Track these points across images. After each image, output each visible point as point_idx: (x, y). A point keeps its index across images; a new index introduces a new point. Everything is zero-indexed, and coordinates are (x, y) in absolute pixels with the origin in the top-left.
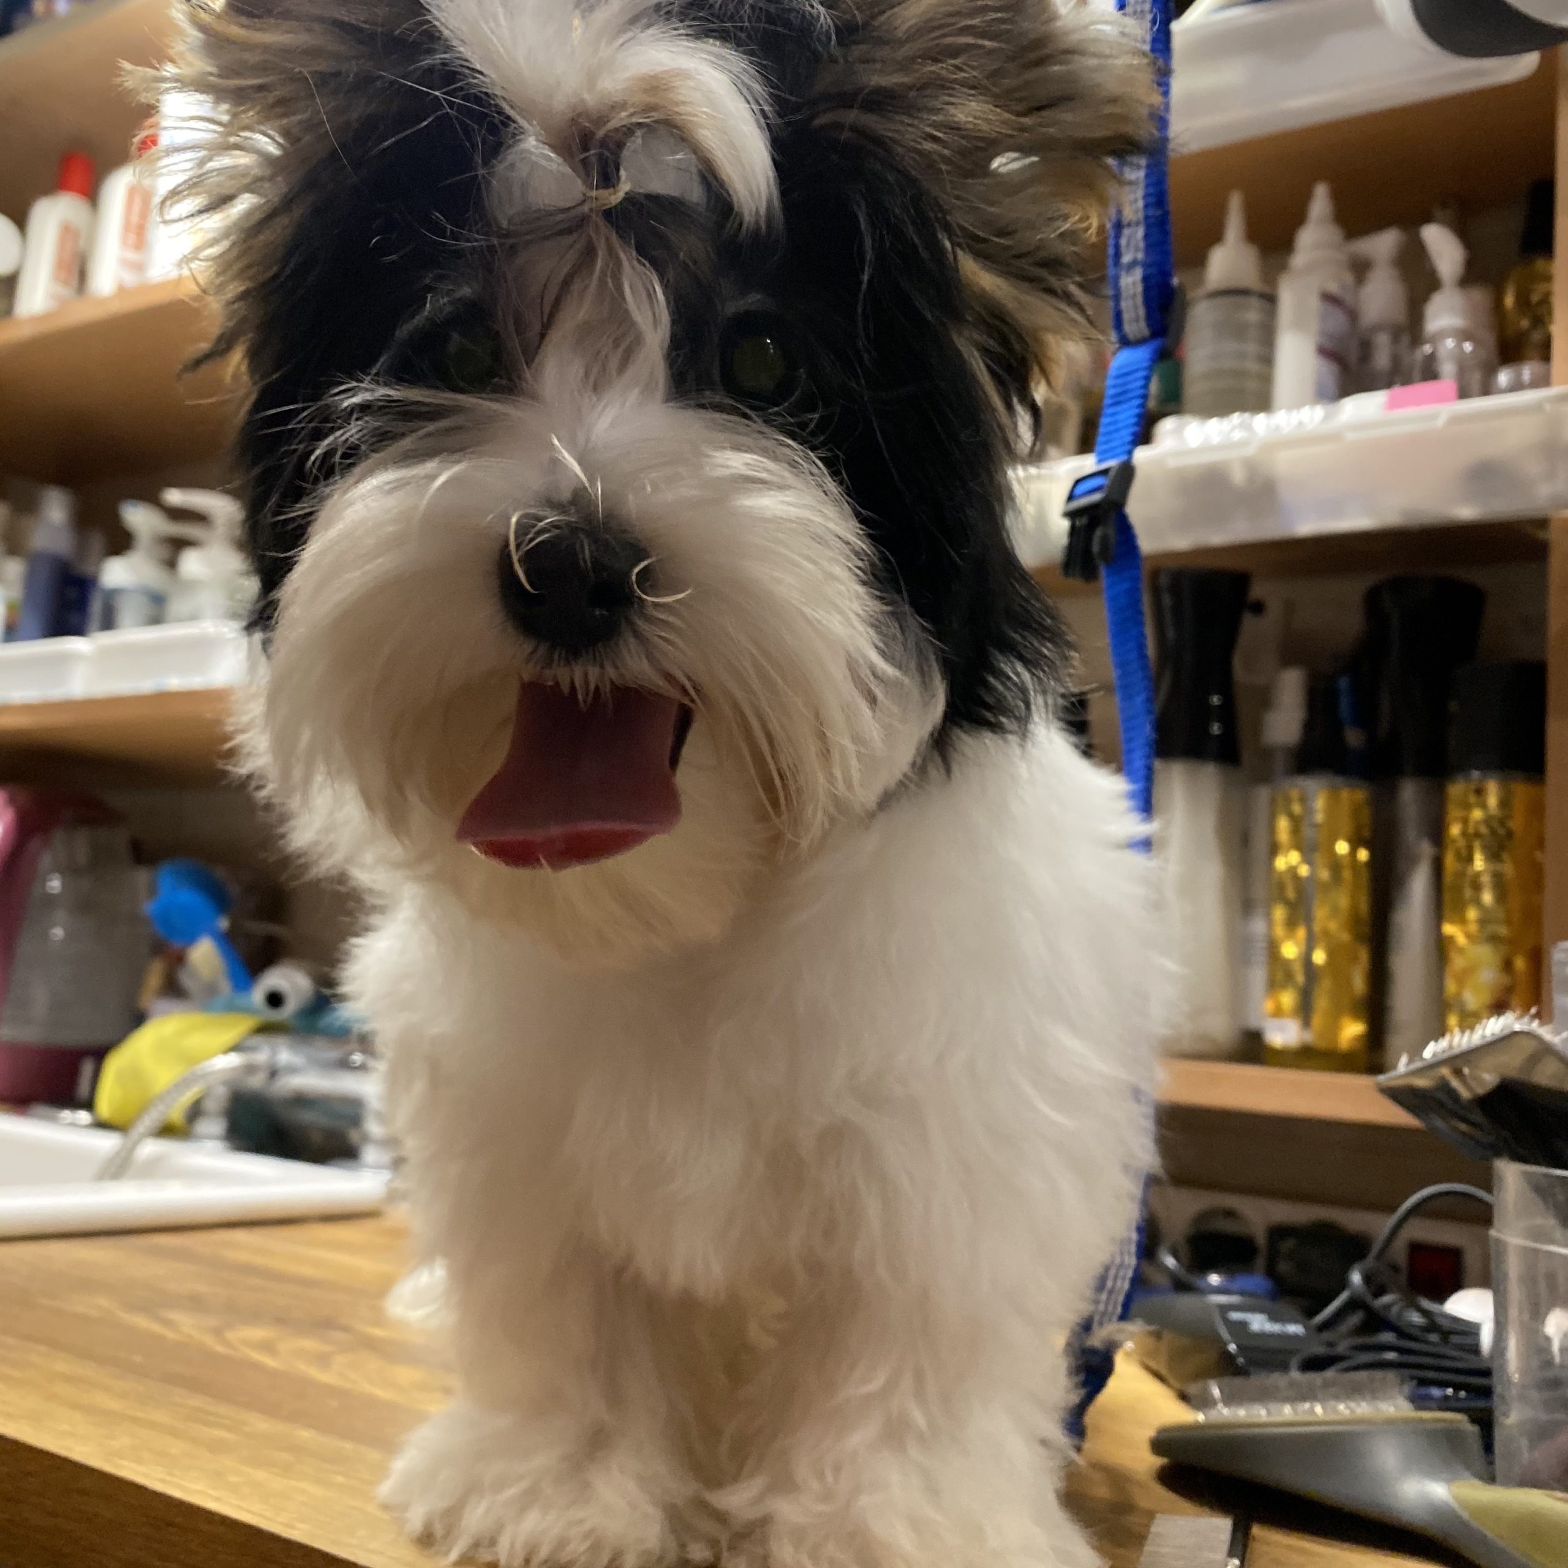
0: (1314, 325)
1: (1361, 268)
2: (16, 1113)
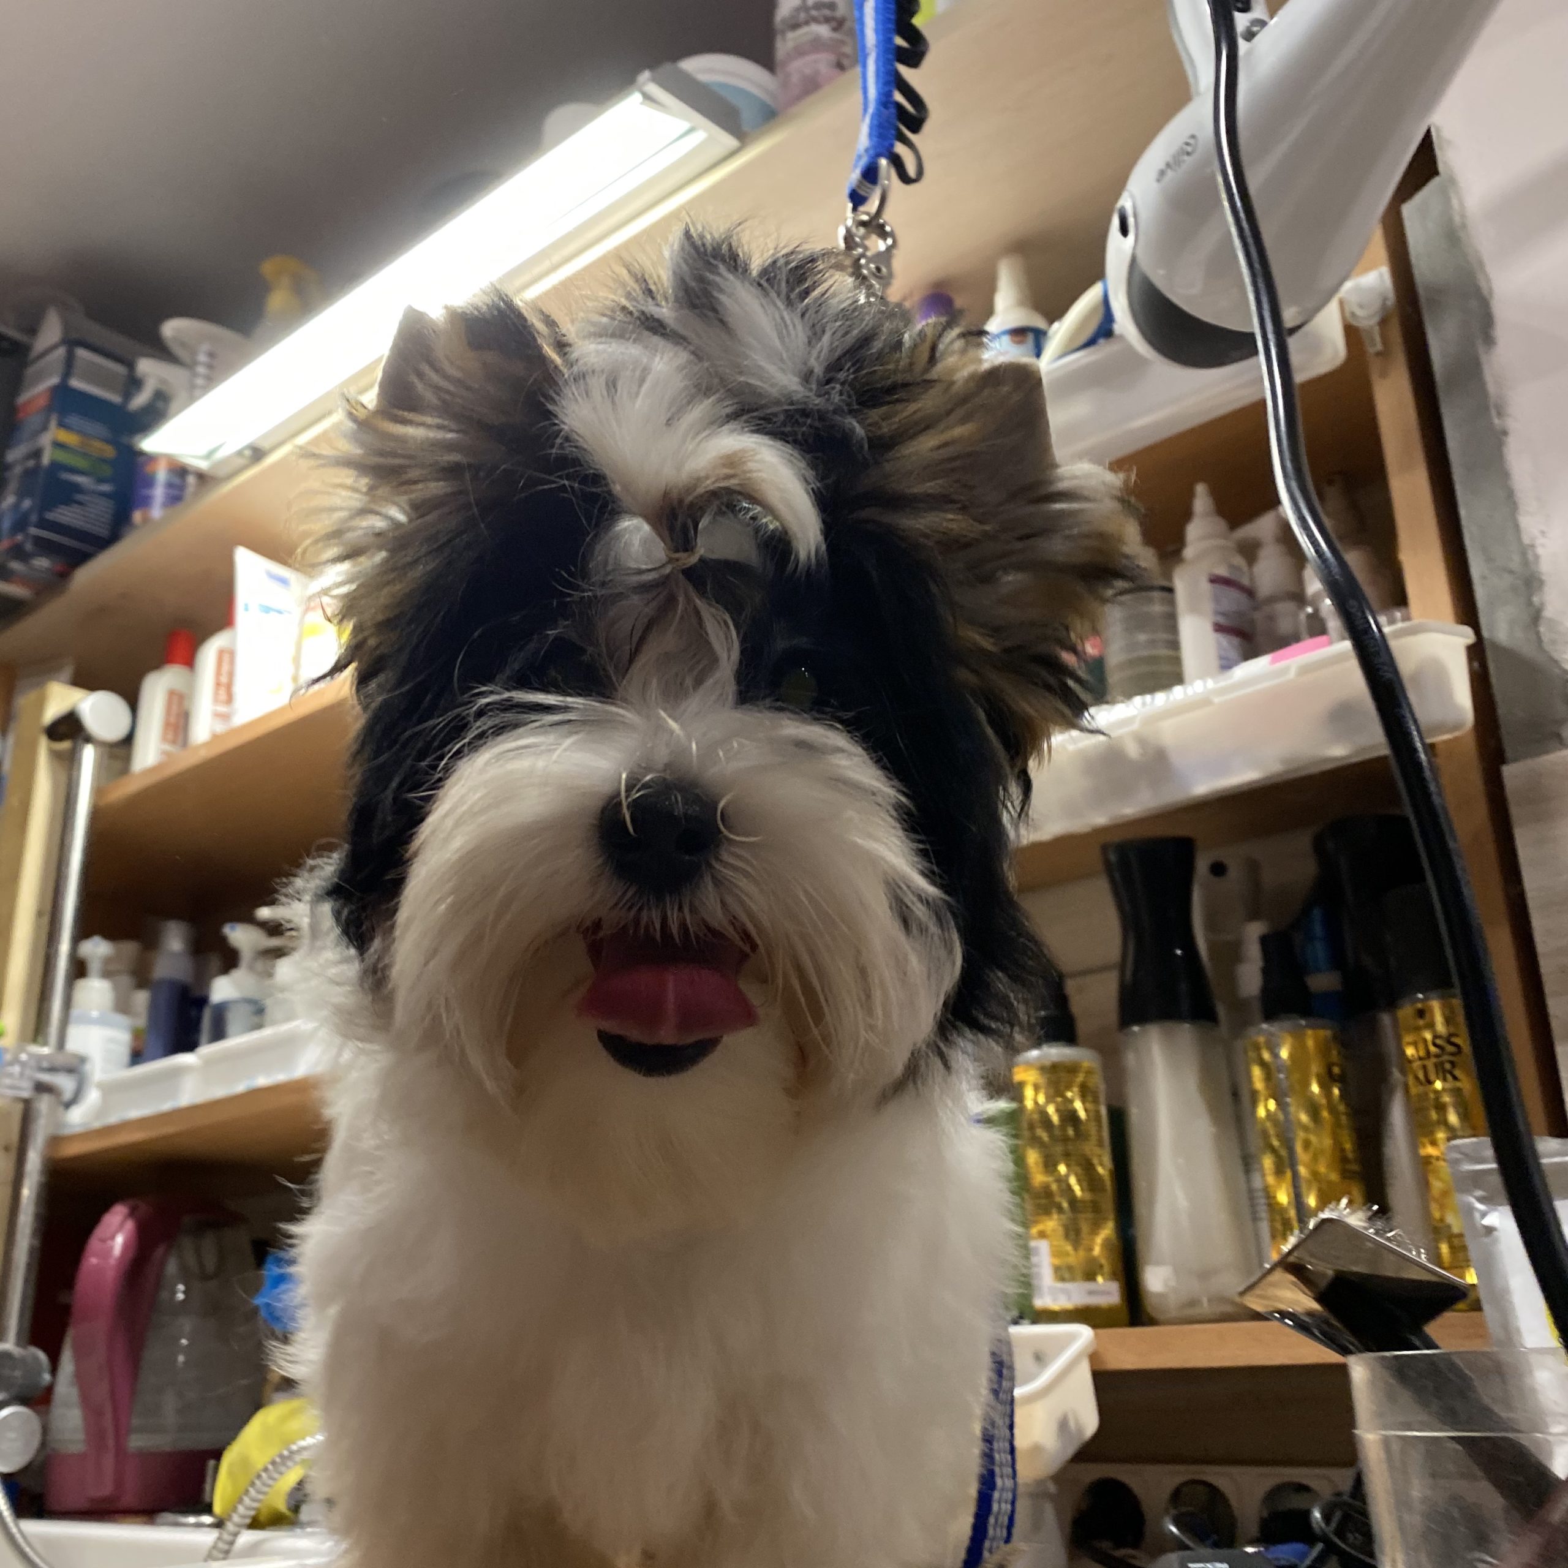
0: (1208, 606)
1: (1250, 551)
2: (146, 1523)
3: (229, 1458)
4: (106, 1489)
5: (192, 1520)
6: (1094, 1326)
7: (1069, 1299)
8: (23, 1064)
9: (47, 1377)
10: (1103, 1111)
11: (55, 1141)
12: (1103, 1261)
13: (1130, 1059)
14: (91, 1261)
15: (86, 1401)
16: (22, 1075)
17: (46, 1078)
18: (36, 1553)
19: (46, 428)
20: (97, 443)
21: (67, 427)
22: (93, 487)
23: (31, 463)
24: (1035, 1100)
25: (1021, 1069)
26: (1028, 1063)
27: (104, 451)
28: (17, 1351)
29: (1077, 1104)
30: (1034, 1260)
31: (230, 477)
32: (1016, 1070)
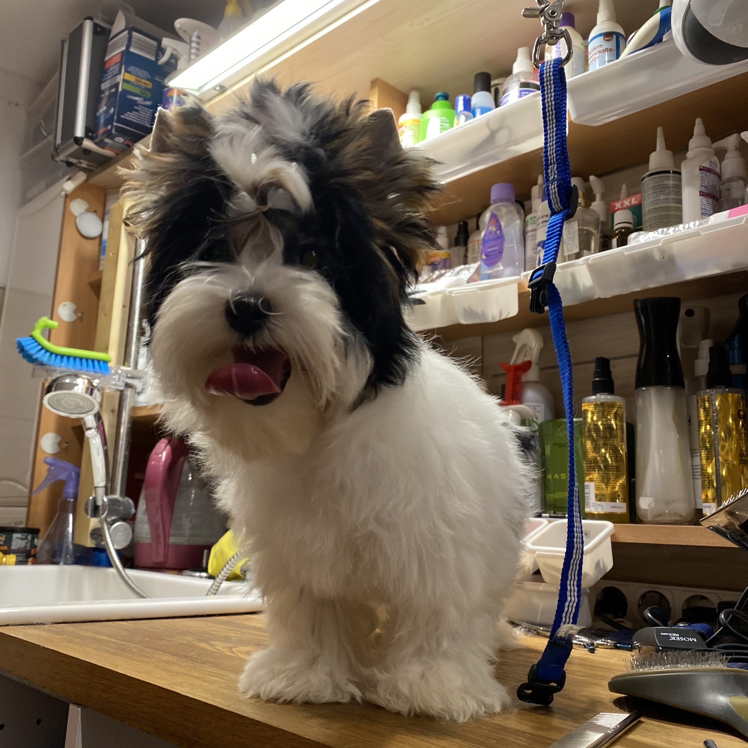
0: (698, 183)
1: (721, 154)
2: (178, 574)
3: (214, 550)
4: (160, 559)
5: (198, 574)
6: (613, 523)
7: (603, 509)
8: (120, 375)
9: (133, 510)
10: (625, 425)
11: (134, 409)
12: (619, 493)
13: (640, 402)
14: (152, 463)
15: (151, 521)
16: (119, 379)
17: (129, 381)
18: (133, 583)
19: (120, 73)
20: (143, 81)
21: (130, 72)
22: (143, 103)
23: (113, 90)
24: (592, 419)
25: (586, 404)
26: (589, 402)
27: (147, 84)
28: (121, 499)
29: (613, 422)
30: (586, 491)
31: (210, 100)
32: (583, 404)
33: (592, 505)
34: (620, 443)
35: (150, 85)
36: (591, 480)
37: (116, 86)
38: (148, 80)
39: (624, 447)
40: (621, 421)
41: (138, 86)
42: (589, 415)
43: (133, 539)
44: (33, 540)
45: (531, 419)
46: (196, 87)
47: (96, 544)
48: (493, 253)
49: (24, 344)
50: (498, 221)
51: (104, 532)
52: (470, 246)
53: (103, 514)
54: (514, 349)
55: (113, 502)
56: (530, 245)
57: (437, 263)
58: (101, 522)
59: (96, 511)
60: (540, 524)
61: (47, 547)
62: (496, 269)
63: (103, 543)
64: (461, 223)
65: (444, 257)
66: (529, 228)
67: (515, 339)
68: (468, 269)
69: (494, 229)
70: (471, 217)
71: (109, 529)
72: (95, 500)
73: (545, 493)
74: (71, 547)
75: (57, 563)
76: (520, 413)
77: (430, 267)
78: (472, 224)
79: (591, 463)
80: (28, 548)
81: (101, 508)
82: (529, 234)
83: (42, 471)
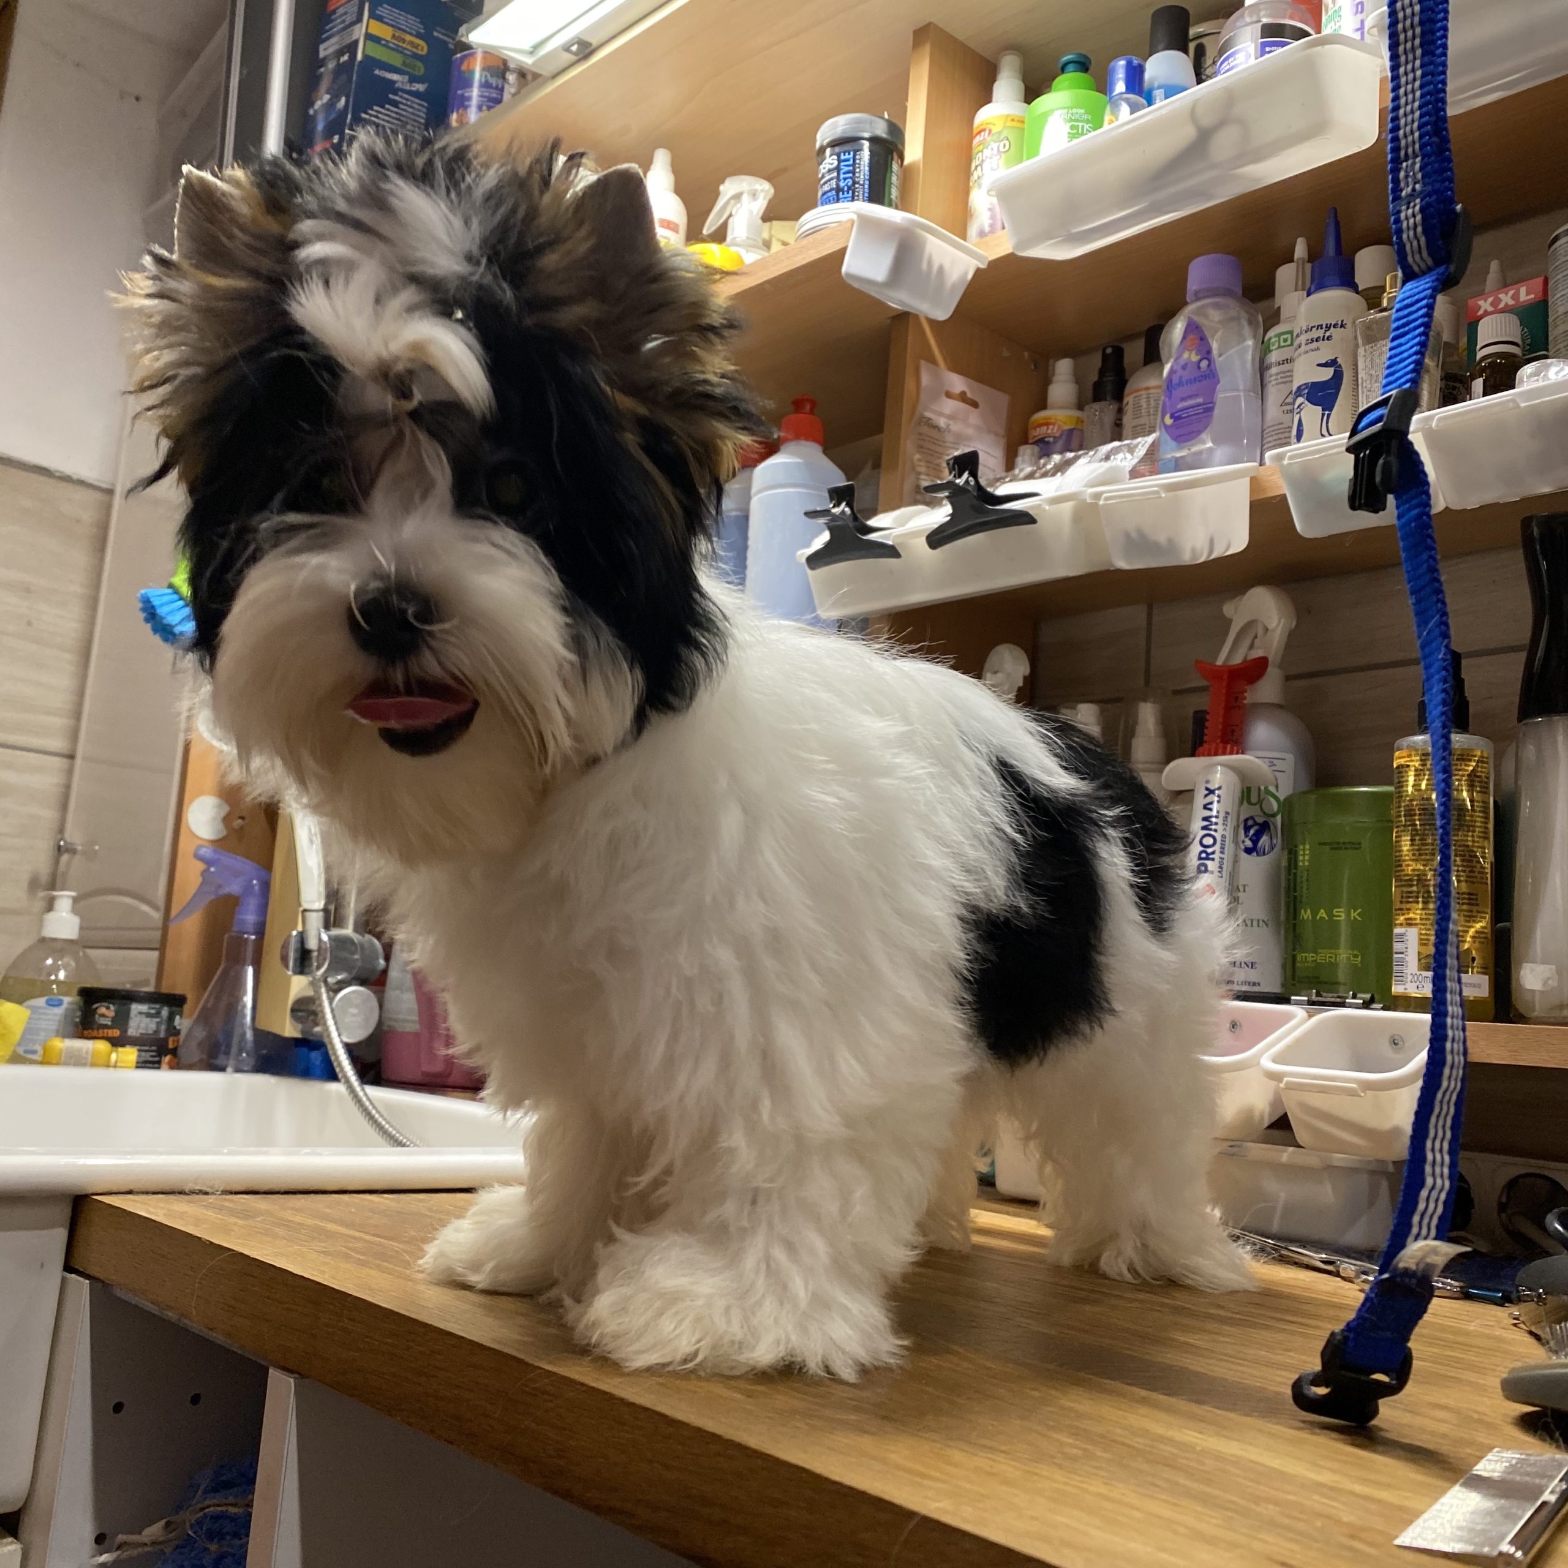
2: (472, 1099)
4: (437, 1066)
9: (382, 962)
10: (1491, 802)
12: (1475, 953)
13: (1530, 752)
15: (419, 987)
18: (381, 1116)
19: (359, 20)
20: (408, 38)
21: (380, 19)
22: (408, 87)
23: (346, 58)
24: (1416, 786)
25: (1405, 753)
26: (1412, 748)
27: (417, 46)
28: (356, 937)
29: (1465, 794)
30: (1397, 947)
31: (555, 76)
32: (1397, 754)
33: (1410, 977)
34: (1481, 842)
35: (423, 48)
36: (1409, 923)
37: (352, 47)
38: (419, 36)
39: (1489, 852)
40: (1485, 791)
41: (397, 50)
42: (1411, 779)
43: (380, 1023)
44: (171, 1018)
45: (1262, 788)
46: (527, 47)
47: (302, 1032)
48: (1192, 412)
49: (156, 602)
50: (1203, 339)
51: (321, 1005)
52: (1129, 399)
53: (318, 968)
54: (1226, 633)
55: (340, 943)
56: (1275, 394)
57: (1051, 440)
58: (313, 984)
59: (304, 960)
60: (1289, 1017)
61: (200, 1034)
62: (1195, 449)
63: (317, 1029)
64: (1109, 351)
65: (1066, 427)
66: (1274, 357)
67: (1228, 609)
68: (1131, 450)
69: (1195, 358)
70: (1131, 337)
71: (331, 1000)
72: (302, 938)
73: (1294, 950)
74: (249, 1035)
75: (222, 1069)
76: (1240, 773)
77: (1036, 448)
78: (1134, 351)
79: (1411, 886)
80: (162, 1035)
81: (315, 954)
82: (1274, 370)
83: (190, 874)
